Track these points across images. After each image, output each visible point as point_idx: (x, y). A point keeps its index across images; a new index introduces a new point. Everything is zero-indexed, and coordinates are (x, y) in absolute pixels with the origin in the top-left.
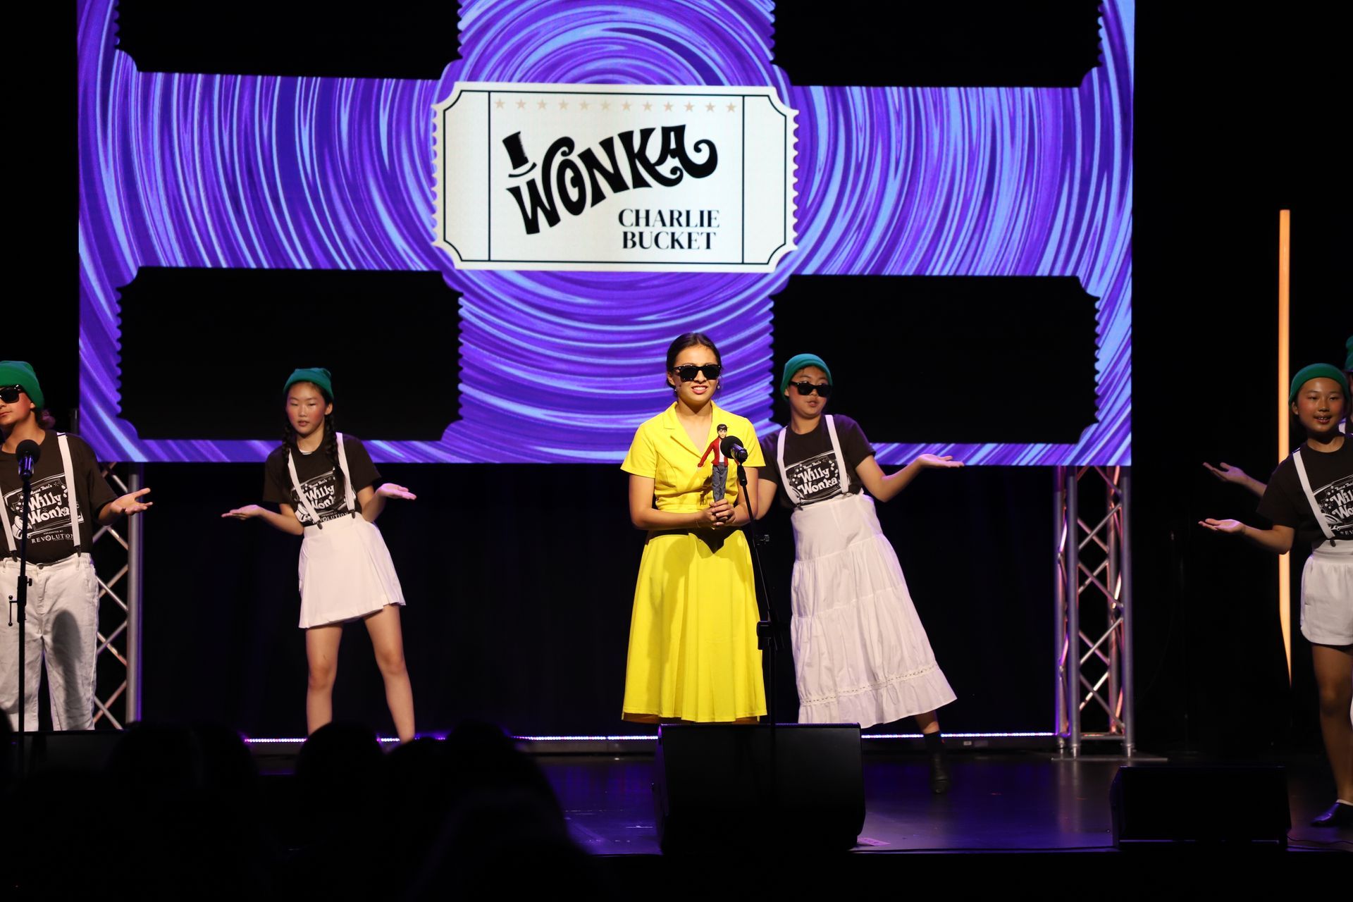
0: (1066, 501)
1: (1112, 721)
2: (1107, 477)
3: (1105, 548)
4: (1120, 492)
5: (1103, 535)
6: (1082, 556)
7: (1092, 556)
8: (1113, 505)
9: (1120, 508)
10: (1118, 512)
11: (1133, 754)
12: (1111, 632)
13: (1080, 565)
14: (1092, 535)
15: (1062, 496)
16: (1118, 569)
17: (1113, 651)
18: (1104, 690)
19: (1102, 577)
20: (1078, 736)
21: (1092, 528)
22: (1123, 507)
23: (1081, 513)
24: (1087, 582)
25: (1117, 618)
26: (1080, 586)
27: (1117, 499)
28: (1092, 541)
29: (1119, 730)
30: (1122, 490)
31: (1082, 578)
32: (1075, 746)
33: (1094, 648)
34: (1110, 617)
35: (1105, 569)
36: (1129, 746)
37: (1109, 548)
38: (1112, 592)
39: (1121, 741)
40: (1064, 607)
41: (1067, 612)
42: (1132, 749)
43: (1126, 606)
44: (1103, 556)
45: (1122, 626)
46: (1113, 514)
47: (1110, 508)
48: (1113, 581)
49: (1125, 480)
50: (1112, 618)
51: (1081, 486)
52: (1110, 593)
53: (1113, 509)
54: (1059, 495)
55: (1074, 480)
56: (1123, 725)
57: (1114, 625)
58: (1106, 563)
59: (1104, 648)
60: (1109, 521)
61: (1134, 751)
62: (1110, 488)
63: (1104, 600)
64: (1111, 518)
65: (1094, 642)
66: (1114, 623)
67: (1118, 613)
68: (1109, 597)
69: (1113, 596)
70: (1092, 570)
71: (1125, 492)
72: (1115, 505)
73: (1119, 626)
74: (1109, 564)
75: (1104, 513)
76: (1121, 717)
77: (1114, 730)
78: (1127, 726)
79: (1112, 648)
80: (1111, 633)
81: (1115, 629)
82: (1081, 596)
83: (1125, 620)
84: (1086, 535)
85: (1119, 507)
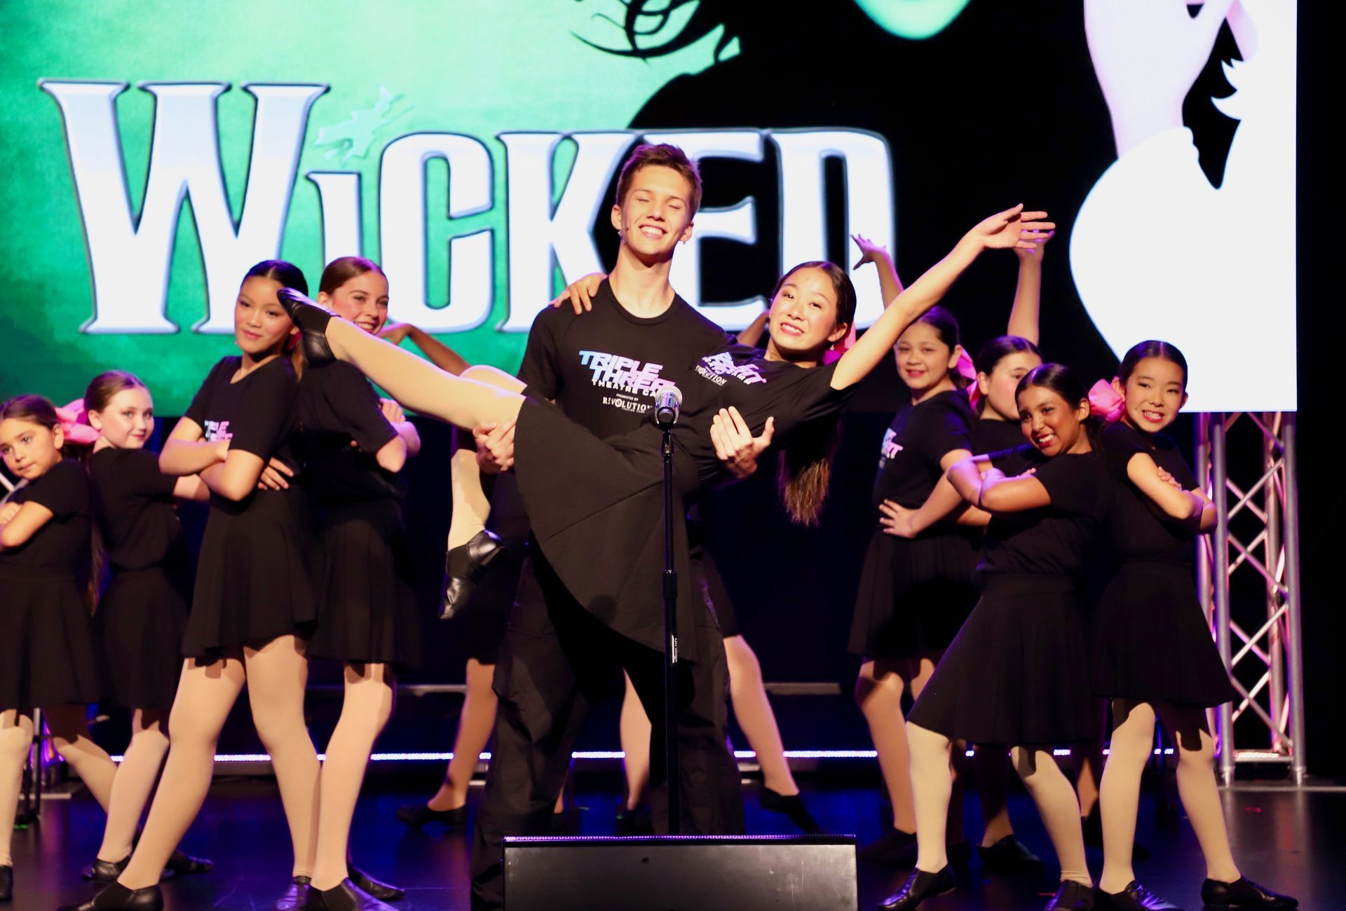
0: (1211, 457)
1: (1275, 736)
2: (1263, 423)
3: (1263, 516)
4: (1281, 444)
5: (1260, 499)
6: (1232, 526)
7: (1245, 526)
8: (1272, 461)
9: (1283, 466)
10: (1279, 471)
11: (1306, 782)
12: (1272, 624)
13: (1230, 538)
14: (1245, 499)
15: (1206, 450)
16: (1281, 541)
17: (1275, 647)
18: (1263, 697)
19: (1260, 552)
20: (1232, 758)
21: (1245, 491)
22: (1287, 464)
23: (1230, 473)
24: (1240, 559)
25: (1280, 604)
26: (1230, 564)
27: (1278, 454)
28: (1245, 508)
29: (1286, 750)
30: (1285, 442)
31: (1233, 554)
32: (1227, 770)
33: (1250, 644)
34: (1270, 603)
35: (1262, 544)
36: (1299, 770)
37: (1268, 516)
38: (1273, 571)
39: (1289, 764)
40: (1209, 591)
41: (1214, 598)
42: (1303, 774)
43: (1292, 589)
44: (1260, 526)
45: (1287, 615)
46: (1273, 473)
47: (1269, 466)
48: (1273, 558)
49: (1289, 430)
50: (1273, 605)
51: (1230, 438)
52: (1269, 573)
53: (1271, 467)
54: (1202, 451)
55: (1221, 429)
56: (1290, 743)
57: (1275, 615)
58: (1263, 535)
59: (1264, 643)
60: (1267, 481)
61: (1305, 776)
62: (1269, 439)
63: (1262, 582)
64: (1270, 477)
65: (1251, 635)
66: (1276, 612)
67: (1282, 599)
68: (1269, 578)
69: (1274, 578)
70: (1246, 544)
71: (1288, 446)
72: (1276, 460)
73: (1283, 616)
74: (1269, 536)
75: (1261, 472)
76: (1287, 732)
77: (1277, 746)
78: (1296, 743)
79: (1272, 642)
80: (1271, 626)
81: (1278, 620)
82: (1233, 577)
83: (1291, 608)
84: (1237, 500)
85: (1280, 463)
